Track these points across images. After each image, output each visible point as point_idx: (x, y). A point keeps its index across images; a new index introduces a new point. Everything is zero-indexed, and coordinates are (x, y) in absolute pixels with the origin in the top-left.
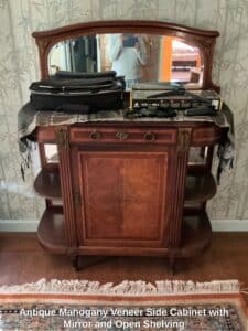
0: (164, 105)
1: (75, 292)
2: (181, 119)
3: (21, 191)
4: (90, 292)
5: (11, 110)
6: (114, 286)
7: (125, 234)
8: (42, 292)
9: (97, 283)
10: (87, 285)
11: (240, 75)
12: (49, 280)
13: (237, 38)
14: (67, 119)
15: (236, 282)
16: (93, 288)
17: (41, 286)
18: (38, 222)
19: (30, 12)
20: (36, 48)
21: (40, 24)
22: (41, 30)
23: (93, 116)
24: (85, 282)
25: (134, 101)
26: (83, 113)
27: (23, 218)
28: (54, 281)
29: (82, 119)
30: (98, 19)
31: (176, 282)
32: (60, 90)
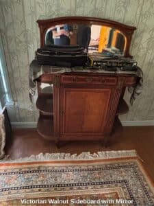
0: (110, 65)
1: (59, 160)
2: (119, 72)
3: (26, 107)
4: (66, 159)
5: (22, 63)
6: (77, 155)
7: (84, 130)
8: (42, 161)
9: (69, 154)
10: (65, 156)
11: (142, 50)
12: (44, 154)
13: (143, 32)
14: (60, 70)
15: (134, 151)
16: (68, 157)
17: (41, 157)
18: (36, 123)
19: (35, 7)
20: (39, 29)
21: (41, 16)
22: (41, 19)
23: (73, 69)
24: (63, 154)
25: (94, 62)
26: (68, 67)
27: (27, 121)
28: (47, 154)
29: (68, 70)
30: (74, 15)
31: (107, 152)
32: (54, 54)
